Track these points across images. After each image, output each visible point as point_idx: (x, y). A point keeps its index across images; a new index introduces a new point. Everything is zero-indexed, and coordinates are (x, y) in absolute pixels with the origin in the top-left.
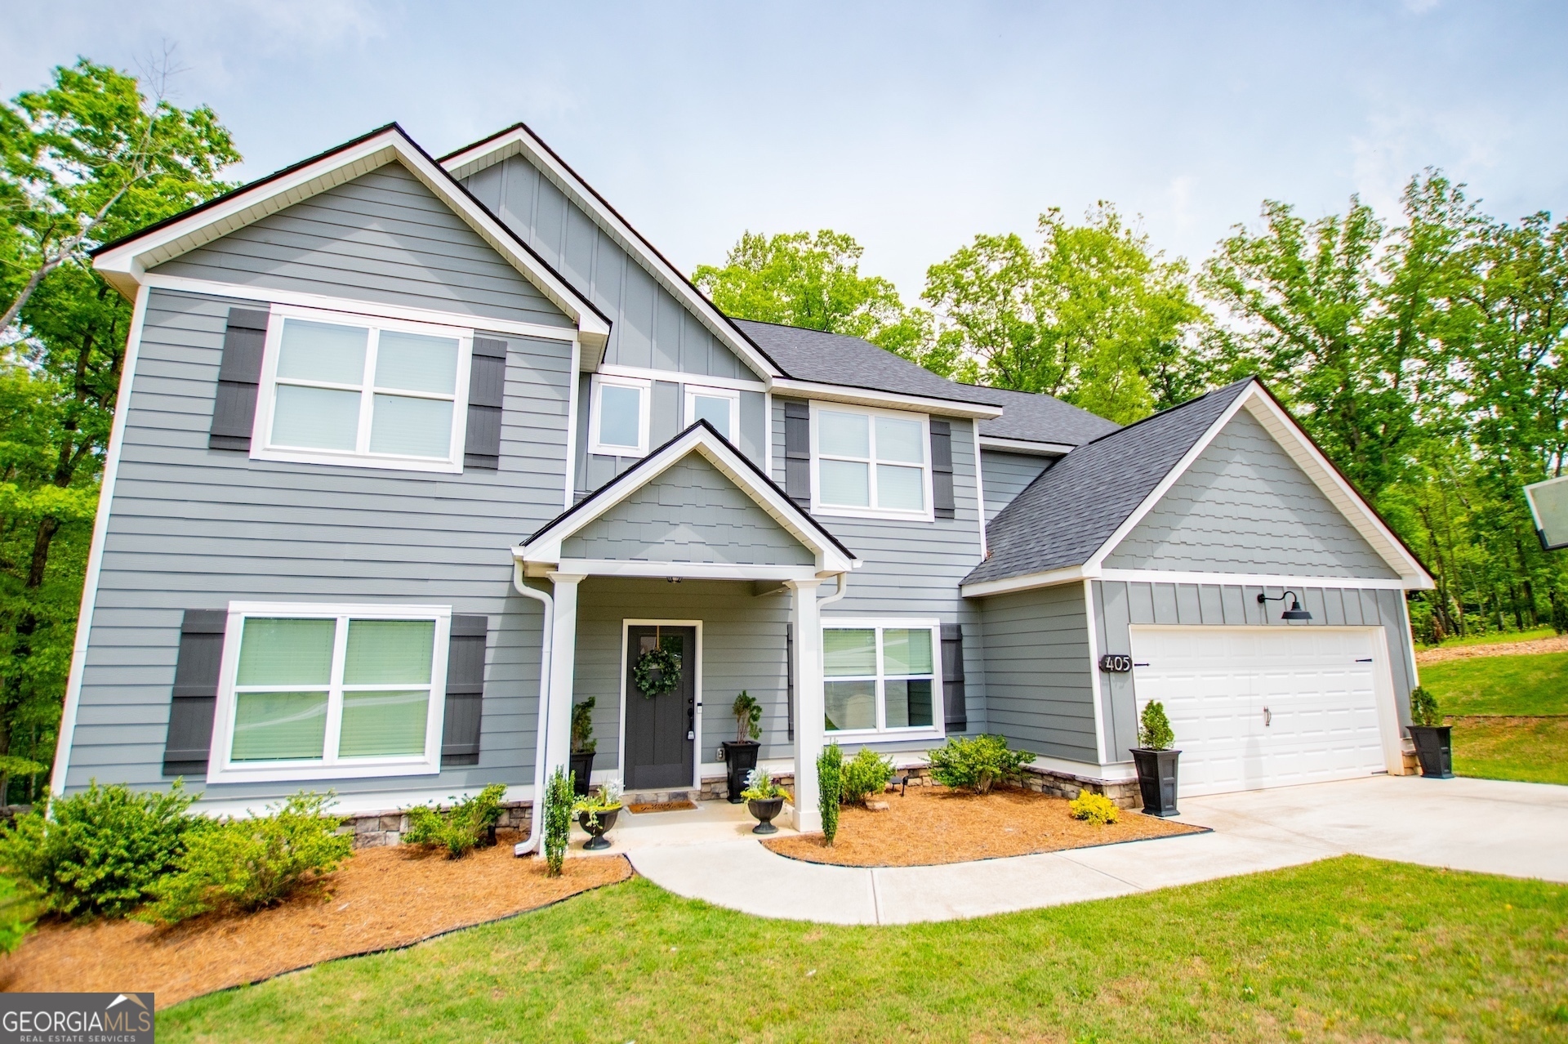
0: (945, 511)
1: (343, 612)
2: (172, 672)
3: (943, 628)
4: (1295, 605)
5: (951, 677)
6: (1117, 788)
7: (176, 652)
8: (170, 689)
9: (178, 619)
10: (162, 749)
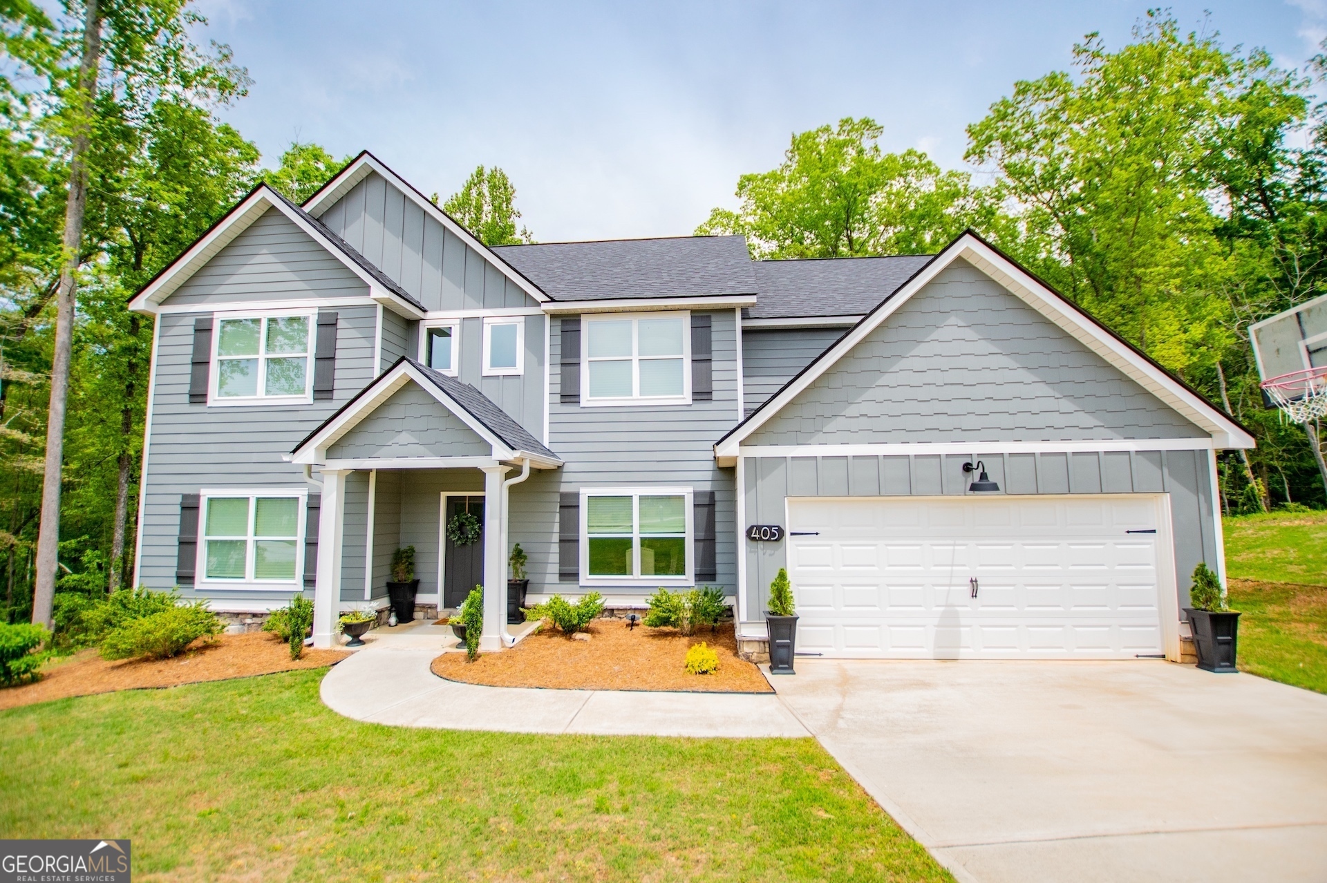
0: (702, 394)
1: (253, 493)
2: (178, 528)
3: (696, 494)
4: (983, 476)
5: (702, 535)
6: (756, 644)
7: (179, 517)
8: (176, 538)
9: (179, 499)
10: (175, 569)
